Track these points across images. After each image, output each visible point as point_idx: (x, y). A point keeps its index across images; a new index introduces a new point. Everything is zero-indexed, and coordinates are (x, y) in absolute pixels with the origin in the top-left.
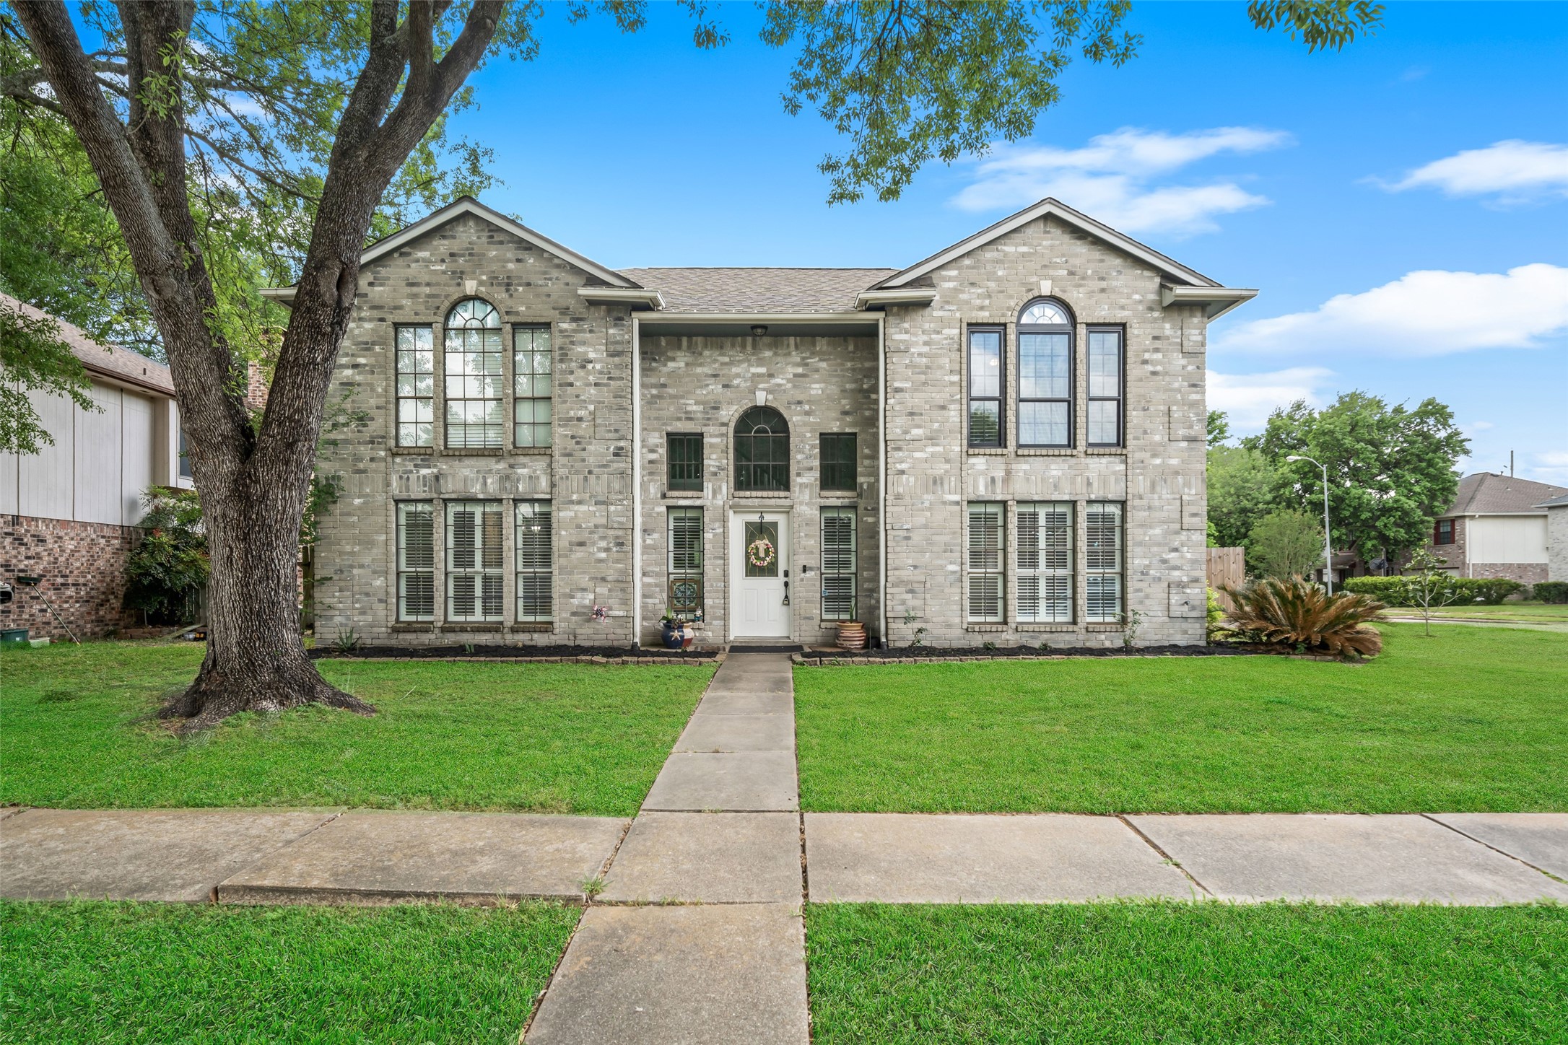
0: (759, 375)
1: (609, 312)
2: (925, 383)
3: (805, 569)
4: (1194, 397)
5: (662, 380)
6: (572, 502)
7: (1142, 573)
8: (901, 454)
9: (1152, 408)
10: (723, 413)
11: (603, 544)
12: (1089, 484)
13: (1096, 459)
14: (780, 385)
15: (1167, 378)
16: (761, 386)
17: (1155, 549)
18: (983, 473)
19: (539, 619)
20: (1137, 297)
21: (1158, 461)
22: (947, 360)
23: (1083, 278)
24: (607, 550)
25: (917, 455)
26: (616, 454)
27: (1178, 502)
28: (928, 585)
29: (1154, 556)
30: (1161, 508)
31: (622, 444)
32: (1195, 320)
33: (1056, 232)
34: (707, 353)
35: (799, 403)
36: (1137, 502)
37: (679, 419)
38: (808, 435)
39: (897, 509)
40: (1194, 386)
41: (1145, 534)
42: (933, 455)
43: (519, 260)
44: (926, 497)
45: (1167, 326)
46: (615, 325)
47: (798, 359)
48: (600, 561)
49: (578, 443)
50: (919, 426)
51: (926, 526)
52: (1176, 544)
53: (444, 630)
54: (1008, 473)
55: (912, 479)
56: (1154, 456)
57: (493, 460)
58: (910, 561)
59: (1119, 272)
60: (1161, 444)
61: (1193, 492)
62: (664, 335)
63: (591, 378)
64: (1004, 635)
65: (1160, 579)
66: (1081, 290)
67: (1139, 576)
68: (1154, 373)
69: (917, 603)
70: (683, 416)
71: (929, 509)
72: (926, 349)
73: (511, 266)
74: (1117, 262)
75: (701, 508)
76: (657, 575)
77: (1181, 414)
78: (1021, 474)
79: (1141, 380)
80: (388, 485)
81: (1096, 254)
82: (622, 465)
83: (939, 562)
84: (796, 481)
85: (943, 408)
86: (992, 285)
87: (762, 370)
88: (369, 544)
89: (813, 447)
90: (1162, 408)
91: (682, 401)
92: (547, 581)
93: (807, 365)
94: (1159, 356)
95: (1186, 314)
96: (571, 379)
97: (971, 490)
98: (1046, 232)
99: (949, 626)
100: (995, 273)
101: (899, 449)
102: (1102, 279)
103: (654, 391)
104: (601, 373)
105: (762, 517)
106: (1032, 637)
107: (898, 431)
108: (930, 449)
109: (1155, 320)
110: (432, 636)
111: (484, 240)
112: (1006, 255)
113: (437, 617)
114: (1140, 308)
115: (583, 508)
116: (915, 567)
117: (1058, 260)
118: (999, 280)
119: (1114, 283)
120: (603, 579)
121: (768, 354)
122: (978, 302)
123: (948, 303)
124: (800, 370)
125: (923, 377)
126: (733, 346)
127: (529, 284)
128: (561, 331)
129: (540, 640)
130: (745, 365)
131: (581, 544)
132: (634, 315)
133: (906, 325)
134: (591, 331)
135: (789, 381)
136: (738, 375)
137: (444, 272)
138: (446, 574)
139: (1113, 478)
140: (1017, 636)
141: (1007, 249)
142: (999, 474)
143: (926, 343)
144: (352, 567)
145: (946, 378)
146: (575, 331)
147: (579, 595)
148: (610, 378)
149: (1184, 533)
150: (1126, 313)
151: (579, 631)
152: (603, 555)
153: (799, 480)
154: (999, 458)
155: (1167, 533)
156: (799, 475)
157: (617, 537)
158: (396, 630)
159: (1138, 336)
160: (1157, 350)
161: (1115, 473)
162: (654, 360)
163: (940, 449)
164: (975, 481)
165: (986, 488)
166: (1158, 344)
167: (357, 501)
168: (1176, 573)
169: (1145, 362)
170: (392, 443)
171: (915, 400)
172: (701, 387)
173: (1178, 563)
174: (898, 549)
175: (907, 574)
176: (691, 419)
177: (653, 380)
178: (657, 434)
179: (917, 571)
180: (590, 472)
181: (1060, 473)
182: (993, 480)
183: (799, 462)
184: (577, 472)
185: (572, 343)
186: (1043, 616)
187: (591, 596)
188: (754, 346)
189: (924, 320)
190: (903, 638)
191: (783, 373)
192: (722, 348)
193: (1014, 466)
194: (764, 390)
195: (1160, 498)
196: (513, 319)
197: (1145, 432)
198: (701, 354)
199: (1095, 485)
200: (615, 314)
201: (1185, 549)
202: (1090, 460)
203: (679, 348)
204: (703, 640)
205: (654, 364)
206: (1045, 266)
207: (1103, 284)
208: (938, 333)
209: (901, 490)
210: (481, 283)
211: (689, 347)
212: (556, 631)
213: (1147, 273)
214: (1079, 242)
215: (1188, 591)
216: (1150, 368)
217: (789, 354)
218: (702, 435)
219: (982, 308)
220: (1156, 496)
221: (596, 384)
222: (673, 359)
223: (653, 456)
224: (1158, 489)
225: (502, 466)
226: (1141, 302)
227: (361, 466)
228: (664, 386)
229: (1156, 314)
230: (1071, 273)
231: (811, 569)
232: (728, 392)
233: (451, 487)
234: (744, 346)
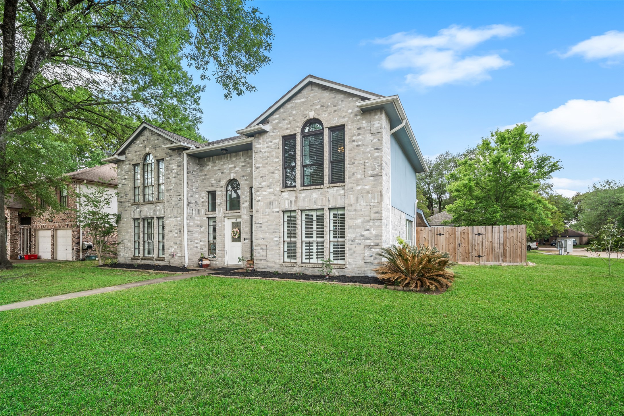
0: (232, 168)
1: (178, 152)
2: (267, 164)
3: (245, 239)
4: (377, 154)
5: (205, 173)
6: (169, 218)
7: (352, 241)
8: (258, 193)
9: (356, 163)
10: (221, 183)
11: (176, 231)
12: (329, 201)
13: (332, 189)
14: (237, 170)
15: (364, 147)
16: (232, 171)
17: (358, 230)
18: (287, 199)
20: (350, 111)
21: (359, 188)
22: (274, 153)
23: (327, 107)
24: (177, 233)
25: (264, 193)
26: (179, 201)
27: (369, 206)
28: (268, 246)
29: (357, 233)
30: (361, 210)
31: (181, 197)
32: (377, 117)
33: (316, 89)
34: (217, 162)
35: (243, 176)
36: (350, 208)
37: (210, 186)
38: (246, 188)
39: (257, 215)
40: (377, 149)
41: (353, 223)
42: (270, 193)
43: (158, 139)
44: (267, 210)
45: (364, 122)
46: (179, 156)
47: (243, 160)
48: (176, 237)
49: (170, 197)
50: (264, 181)
51: (267, 222)
52: (368, 227)
53: (142, 259)
54: (297, 198)
55: (262, 203)
56: (358, 185)
57: (152, 205)
58: (262, 237)
59: (342, 101)
60: (361, 179)
61: (376, 201)
62: (206, 157)
63: (173, 175)
64: (295, 268)
65: (360, 244)
66: (326, 113)
67: (351, 243)
68: (358, 146)
69: (264, 253)
70: (211, 185)
71: (268, 215)
72: (267, 150)
73: (156, 141)
74: (341, 96)
75: (215, 217)
76: (204, 241)
77: (370, 164)
78: (301, 198)
79: (352, 150)
80: (131, 214)
81: (333, 95)
82: (181, 204)
83: (271, 237)
84: (242, 206)
85: (273, 173)
86: (291, 118)
87: (232, 166)
88: (127, 232)
89: (247, 192)
90: (361, 162)
91: (210, 180)
93: (245, 162)
94: (360, 137)
95: (373, 114)
96: (169, 176)
97: (283, 206)
98: (312, 90)
99: (275, 263)
100: (292, 113)
101: (258, 191)
102: (335, 106)
103: (203, 177)
104: (176, 173)
105: (236, 220)
106: (306, 269)
107: (257, 184)
108: (268, 190)
109: (358, 120)
110: (139, 261)
111: (150, 134)
112: (296, 104)
113: (140, 255)
114: (352, 116)
115: (171, 219)
116: (263, 239)
117: (316, 102)
118: (293, 115)
119: (340, 107)
120: (176, 243)
121: (234, 159)
122: (286, 126)
123: (275, 129)
124: (243, 164)
125: (266, 161)
126: (224, 158)
127: (160, 147)
128: (167, 161)
129: (162, 263)
130: (228, 164)
131: (171, 231)
132: (184, 152)
133: (260, 141)
134: (174, 159)
135: (240, 168)
136: (226, 169)
137: (142, 147)
138: (144, 242)
139: (339, 197)
140: (300, 269)
141: (296, 101)
142: (293, 199)
143: (267, 147)
144: (124, 239)
145: (274, 160)
146: (170, 160)
147: (170, 249)
148: (178, 175)
149: (372, 221)
150: (345, 119)
151: (171, 261)
152: (176, 235)
154: (293, 192)
155: (363, 222)
156: (243, 204)
157: (179, 229)
158: (132, 259)
159: (350, 129)
160: (359, 134)
161: (340, 195)
162: (203, 166)
163: (272, 190)
164: (285, 202)
165: (288, 205)
166: (360, 131)
167: (125, 220)
168: (368, 241)
169: (353, 141)
170: (132, 201)
171: (262, 171)
172: (215, 174)
173: (369, 236)
174: (258, 232)
175: (261, 242)
176: (212, 186)
177: (203, 174)
178: (204, 192)
179: (264, 240)
180: (173, 207)
181: (317, 196)
182: (291, 201)
183: (243, 199)
184: (170, 207)
185: (169, 164)
186: (314, 261)
187: (173, 249)
188: (230, 157)
189: (265, 138)
190: (259, 268)
191: (238, 166)
192: (221, 159)
193: (299, 195)
194: (233, 173)
195: (360, 205)
196: (156, 158)
197: (354, 174)
198: (215, 162)
199: (331, 201)
200: (179, 153)
201: (372, 229)
202: (329, 190)
203: (210, 161)
204: (216, 265)
205: (203, 168)
206: (311, 106)
207: (336, 108)
208: (271, 142)
209: (259, 208)
210: (150, 149)
211: (212, 160)
212: (165, 260)
213: (355, 99)
214: (325, 92)
215: (373, 250)
216: (356, 143)
217: (240, 158)
218: (215, 191)
219: (287, 129)
220: (358, 204)
221: (175, 177)
222: (208, 165)
224: (359, 201)
225: (154, 207)
226: (352, 113)
227: (126, 209)
228: (206, 175)
229: (359, 117)
230: (322, 106)
231: (247, 239)
232: (223, 175)
233: (143, 215)
234: (227, 158)
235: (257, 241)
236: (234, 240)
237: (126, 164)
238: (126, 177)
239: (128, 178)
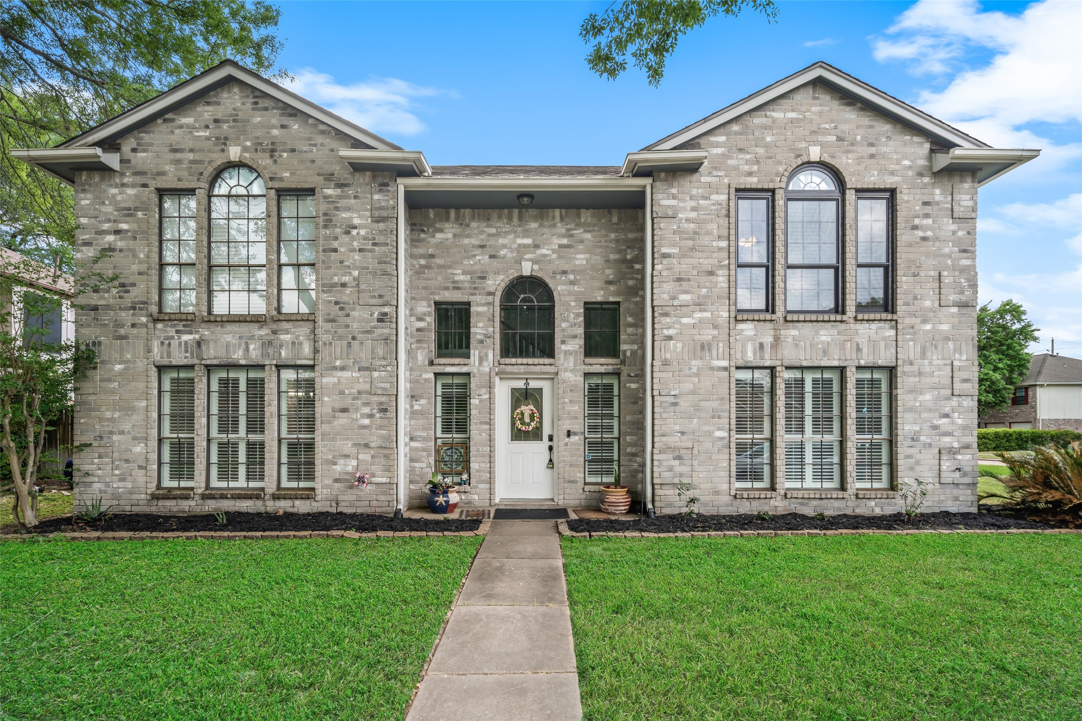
0: (525, 246)
1: (374, 178)
2: (693, 249)
3: (569, 434)
4: (965, 262)
5: (430, 251)
6: (335, 368)
7: (913, 439)
8: (668, 320)
9: (922, 274)
10: (490, 282)
11: (366, 410)
12: (859, 350)
13: (866, 325)
14: (545, 256)
15: (937, 244)
16: (527, 256)
17: (925, 415)
18: (751, 339)
19: (302, 484)
20: (906, 163)
21: (928, 327)
22: (715, 226)
23: (852, 144)
24: (371, 416)
25: (685, 320)
26: (380, 320)
27: (949, 368)
28: (695, 451)
29: (925, 421)
30: (932, 374)
31: (386, 309)
32: (966, 186)
33: (825, 97)
34: (474, 224)
35: (564, 272)
36: (907, 368)
37: (447, 288)
38: (573, 304)
39: (664, 375)
40: (965, 251)
41: (915, 400)
42: (701, 321)
43: (283, 127)
44: (694, 362)
45: (937, 191)
46: (380, 191)
47: (564, 231)
48: (364, 427)
49: (342, 309)
50: (686, 292)
51: (693, 392)
52: (947, 410)
53: (204, 497)
54: (777, 339)
55: (679, 345)
56: (925, 321)
57: (256, 325)
58: (677, 428)
59: (889, 138)
60: (932, 310)
61: (964, 357)
62: (433, 207)
63: (355, 244)
64: (772, 502)
65: (930, 445)
66: (850, 155)
67: (909, 442)
68: (924, 239)
69: (685, 469)
70: (451, 285)
71: (697, 375)
72: (693, 215)
73: (275, 132)
74: (885, 127)
75: (468, 374)
76: (425, 439)
77: (952, 279)
78: (790, 340)
79: (911, 245)
80: (149, 351)
81: (865, 120)
82: (386, 331)
83: (707, 428)
84: (561, 348)
85: (711, 273)
86: (761, 151)
87: (528, 241)
88: (128, 409)
89: (577, 315)
90: (932, 273)
91: (450, 271)
92: (310, 446)
93: (572, 236)
94: (929, 221)
95: (957, 179)
96: (335, 244)
97: (739, 356)
98: (815, 98)
99: (717, 493)
100: (763, 139)
101: (666, 315)
102: (871, 145)
103: (423, 262)
104: (365, 238)
105: (527, 384)
106: (801, 504)
107: (666, 296)
108: (698, 315)
109: (925, 186)
110: (193, 503)
111: (249, 106)
112: (774, 120)
113: (198, 483)
114: (910, 173)
115: (346, 374)
116: (683, 433)
117: (827, 126)
118: (767, 146)
119: (884, 149)
120: (367, 446)
121: (534, 225)
122: (746, 168)
123: (716, 168)
124: (565, 241)
125: (690, 243)
126: (500, 217)
127: (293, 150)
128: (326, 197)
129: (302, 507)
130: (511, 236)
131: (344, 410)
132: (400, 180)
133: (674, 191)
134: (356, 197)
135: (554, 251)
136: (504, 246)
137: (208, 138)
138: (209, 441)
139: (882, 344)
140: (786, 502)
141: (775, 115)
142: (768, 340)
143: (694, 209)
144: (111, 433)
145: (715, 244)
146: (340, 197)
147: (342, 461)
148: (374, 244)
149: (955, 399)
150: (896, 179)
151: (341, 498)
152: (366, 421)
153: (564, 347)
154: (768, 324)
155: (937, 399)
156: (563, 342)
157: (381, 403)
158: (155, 497)
159: (908, 202)
160: (927, 216)
161: (884, 339)
162: (423, 231)
163: (707, 315)
164: (744, 347)
165: (755, 354)
166: (928, 209)
167: (118, 367)
168: (947, 439)
169: (915, 228)
170: (154, 309)
171: (682, 266)
172: (469, 258)
173: (949, 429)
174: (665, 415)
175: (674, 440)
176: (458, 288)
177: (421, 251)
178: (425, 303)
179: (684, 437)
180: (354, 338)
181: (829, 339)
182: (761, 346)
183: (563, 330)
184: (341, 338)
185: (337, 209)
186: (809, 482)
187: (354, 463)
188: (520, 218)
189: (694, 186)
190: (670, 505)
191: (548, 244)
192: (489, 219)
193: (782, 332)
194: (529, 260)
195: (931, 364)
196: (277, 185)
197: (915, 298)
198: (468, 226)
199: (865, 350)
200: (380, 180)
201: (956, 415)
202: (859, 326)
203: (447, 219)
204: (469, 503)
205: (422, 236)
206: (814, 132)
207: (873, 150)
208: (706, 198)
209: (668, 356)
210: (245, 149)
211: (457, 218)
212: (318, 498)
213: (916, 139)
214: (848, 108)
215: (959, 457)
216: (920, 233)
217: (554, 225)
218: (469, 304)
219: (750, 174)
220: (926, 362)
221: (360, 250)
222: (441, 231)
223: (421, 324)
224: (929, 354)
225: (264, 332)
226: (910, 167)
227: (122, 332)
228: (432, 256)
229: (926, 180)
230: (840, 139)
231: (575, 434)
232: (495, 263)
233: (212, 354)
234: (510, 218)
235: (664, 439)
236: (518, 435)
237: (123, 185)
238: (124, 226)
239: (135, 232)
